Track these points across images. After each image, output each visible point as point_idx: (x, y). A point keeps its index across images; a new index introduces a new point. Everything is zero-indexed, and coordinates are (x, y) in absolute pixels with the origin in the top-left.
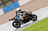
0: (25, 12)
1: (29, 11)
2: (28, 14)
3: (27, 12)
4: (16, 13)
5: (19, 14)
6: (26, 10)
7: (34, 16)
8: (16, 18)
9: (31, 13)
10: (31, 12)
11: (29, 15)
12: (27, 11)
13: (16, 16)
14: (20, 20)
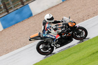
0: (62, 22)
1: (71, 20)
2: (68, 25)
3: (67, 22)
5: (50, 27)
6: (64, 18)
8: (44, 35)
9: (74, 24)
11: (71, 27)
12: (67, 19)
14: (53, 39)
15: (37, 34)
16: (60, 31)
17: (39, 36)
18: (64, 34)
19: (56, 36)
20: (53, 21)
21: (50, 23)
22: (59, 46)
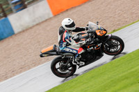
0: (87, 29)
1: (99, 26)
2: (96, 34)
3: (94, 29)
4: (61, 32)
6: (90, 23)
7: (114, 41)
8: (61, 49)
9: (104, 32)
10: (105, 30)
11: (99, 37)
13: (60, 43)
15: (51, 48)
16: (84, 42)
17: (54, 51)
18: (90, 47)
19: (78, 49)
20: (74, 28)
21: (69, 31)
22: (84, 63)
